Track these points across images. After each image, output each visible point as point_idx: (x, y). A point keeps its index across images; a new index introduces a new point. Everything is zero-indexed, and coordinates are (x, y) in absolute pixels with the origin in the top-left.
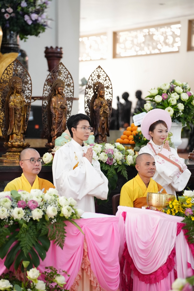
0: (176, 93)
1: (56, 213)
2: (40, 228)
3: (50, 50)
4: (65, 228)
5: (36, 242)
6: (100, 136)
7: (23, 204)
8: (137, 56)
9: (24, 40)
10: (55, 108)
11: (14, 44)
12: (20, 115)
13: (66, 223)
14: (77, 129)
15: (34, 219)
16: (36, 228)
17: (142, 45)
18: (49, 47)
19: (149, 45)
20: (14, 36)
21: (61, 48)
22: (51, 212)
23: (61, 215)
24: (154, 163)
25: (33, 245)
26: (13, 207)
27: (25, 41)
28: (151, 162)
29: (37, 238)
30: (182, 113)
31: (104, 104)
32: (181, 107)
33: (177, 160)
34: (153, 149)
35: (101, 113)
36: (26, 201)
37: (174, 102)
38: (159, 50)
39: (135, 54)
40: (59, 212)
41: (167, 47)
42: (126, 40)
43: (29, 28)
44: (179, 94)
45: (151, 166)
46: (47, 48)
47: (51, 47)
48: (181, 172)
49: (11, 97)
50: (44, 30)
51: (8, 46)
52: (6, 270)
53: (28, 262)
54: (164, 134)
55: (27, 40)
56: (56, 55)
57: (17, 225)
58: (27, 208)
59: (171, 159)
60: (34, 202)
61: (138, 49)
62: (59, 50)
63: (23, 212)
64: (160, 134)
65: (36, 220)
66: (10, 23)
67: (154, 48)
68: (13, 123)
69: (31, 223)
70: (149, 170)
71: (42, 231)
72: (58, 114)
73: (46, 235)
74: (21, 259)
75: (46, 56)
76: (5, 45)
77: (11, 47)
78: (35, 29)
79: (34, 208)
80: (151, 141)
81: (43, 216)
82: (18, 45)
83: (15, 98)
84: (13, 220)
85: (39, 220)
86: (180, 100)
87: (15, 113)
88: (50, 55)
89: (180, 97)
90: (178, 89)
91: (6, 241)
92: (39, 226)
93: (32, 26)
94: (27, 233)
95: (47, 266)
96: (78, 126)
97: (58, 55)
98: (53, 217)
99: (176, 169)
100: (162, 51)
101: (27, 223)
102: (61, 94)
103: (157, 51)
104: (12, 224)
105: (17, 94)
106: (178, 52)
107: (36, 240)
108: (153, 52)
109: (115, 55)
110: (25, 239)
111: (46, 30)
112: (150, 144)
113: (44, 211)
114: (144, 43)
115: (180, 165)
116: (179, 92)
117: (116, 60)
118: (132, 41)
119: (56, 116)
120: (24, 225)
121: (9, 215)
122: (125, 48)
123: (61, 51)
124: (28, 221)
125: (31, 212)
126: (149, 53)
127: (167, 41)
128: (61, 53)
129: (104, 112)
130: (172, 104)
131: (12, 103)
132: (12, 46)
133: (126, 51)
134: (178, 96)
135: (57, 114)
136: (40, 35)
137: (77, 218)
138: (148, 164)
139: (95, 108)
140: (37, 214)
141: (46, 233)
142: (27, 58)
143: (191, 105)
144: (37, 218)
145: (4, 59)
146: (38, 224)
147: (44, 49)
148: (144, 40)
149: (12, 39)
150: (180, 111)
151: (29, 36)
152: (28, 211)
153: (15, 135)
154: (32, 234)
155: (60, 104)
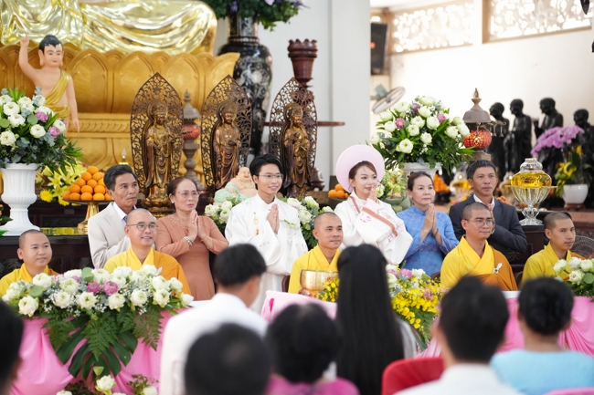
0: (419, 117)
1: (145, 300)
2: (121, 320)
3: (296, 46)
4: (161, 320)
5: (116, 340)
6: (295, 187)
7: (95, 287)
8: (523, 37)
9: (269, 28)
10: (220, 145)
11: (249, 38)
12: (164, 158)
13: (162, 314)
14: (260, 177)
15: (112, 308)
16: (116, 321)
17: (532, 18)
18: (294, 40)
19: (542, 17)
20: (249, 25)
21: (314, 42)
22: (138, 298)
23: (154, 303)
24: (340, 228)
25: (110, 344)
26: (81, 291)
27: (271, 30)
28: (335, 225)
29: (118, 334)
30: (426, 149)
31: (300, 138)
32: (427, 138)
33: (390, 217)
34: (356, 205)
35: (297, 150)
36: (102, 283)
37: (416, 132)
38: (561, 25)
39: (520, 34)
40: (151, 299)
41: (574, 19)
42: (505, 9)
43: (269, 10)
44: (424, 118)
45: (335, 232)
46: (291, 42)
47: (298, 41)
48: (393, 235)
49: (150, 130)
50: (296, 11)
51: (238, 40)
52: (73, 380)
53: (102, 368)
54: (370, 180)
55: (274, 28)
56: (305, 53)
57: (85, 316)
58: (102, 293)
59: (381, 215)
60: (111, 284)
61: (525, 24)
62: (311, 45)
63: (93, 299)
64: (365, 181)
65: (115, 310)
66: (238, 5)
67: (551, 23)
68: (153, 169)
69: (108, 313)
70: (331, 239)
71: (125, 325)
72: (226, 154)
73: (131, 331)
74: (93, 364)
75: (290, 56)
76: (235, 40)
77: (243, 42)
78: (279, 10)
79: (112, 293)
80: (353, 194)
81: (125, 303)
82: (256, 38)
83: (154, 132)
84: (80, 310)
85: (119, 310)
86: (425, 129)
87: (155, 154)
88: (296, 53)
89: (426, 122)
90: (423, 111)
91: (68, 339)
92: (120, 319)
93: (275, 6)
94: (101, 328)
95: (136, 373)
96: (261, 174)
97: (310, 53)
98: (141, 306)
99: (388, 229)
100: (565, 27)
101: (100, 315)
102: (229, 124)
103: (556, 28)
104: (78, 315)
105: (158, 126)
106: (589, 28)
107: (116, 337)
108: (550, 29)
109: (486, 38)
110: (96, 336)
111: (299, 11)
112: (352, 198)
113: (126, 297)
114: (534, 13)
115: (394, 224)
116: (424, 115)
117: (488, 46)
118: (516, 11)
119: (221, 157)
120: (94, 317)
121: (72, 302)
122: (504, 24)
123: (314, 46)
124: (102, 311)
125: (107, 298)
126: (542, 31)
127: (573, 9)
128: (314, 50)
129: (301, 150)
130: (411, 134)
131: (150, 139)
132: (246, 40)
133: (505, 30)
134: (422, 123)
135: (223, 155)
136: (291, 19)
137: (181, 307)
138: (330, 228)
139: (286, 144)
140: (115, 302)
141: (130, 327)
142: (269, 59)
143: (445, 135)
144: (116, 307)
145: (217, 64)
146: (119, 315)
147: (288, 44)
148: (533, 9)
149: (246, 28)
150: (425, 146)
151: (276, 23)
152: (102, 297)
153: (156, 188)
154: (109, 329)
155: (228, 140)
